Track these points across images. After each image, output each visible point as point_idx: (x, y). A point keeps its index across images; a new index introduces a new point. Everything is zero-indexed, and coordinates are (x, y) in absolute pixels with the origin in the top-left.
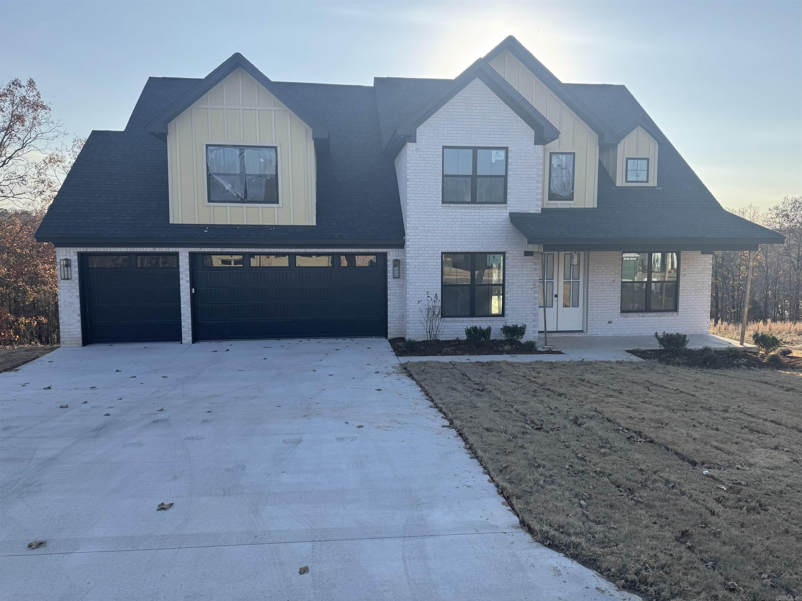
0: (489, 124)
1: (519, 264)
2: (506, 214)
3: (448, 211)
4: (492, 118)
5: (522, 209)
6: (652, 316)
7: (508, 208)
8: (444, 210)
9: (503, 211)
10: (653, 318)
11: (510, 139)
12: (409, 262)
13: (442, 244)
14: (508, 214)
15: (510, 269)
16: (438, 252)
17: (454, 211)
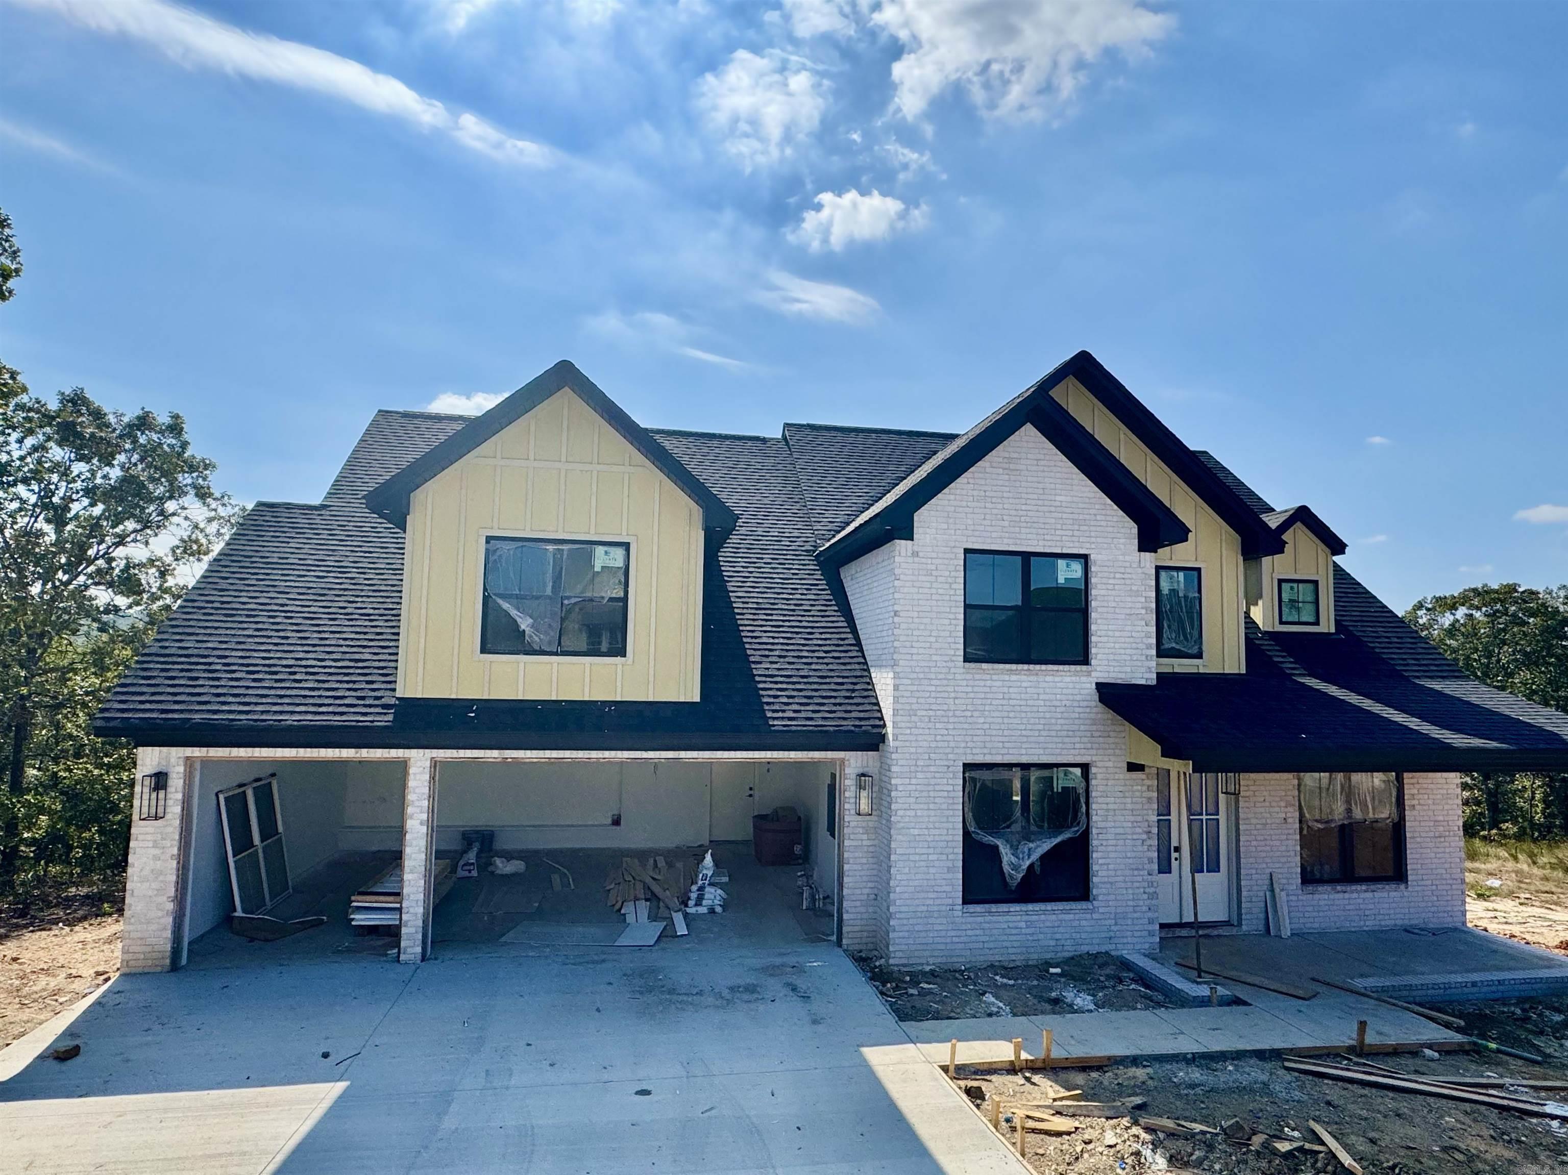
0: (1053, 509)
1: (1117, 789)
2: (1089, 686)
3: (977, 677)
4: (1058, 498)
5: (1120, 675)
6: (1361, 891)
7: (1093, 674)
8: (969, 676)
9: (1084, 679)
10: (1363, 895)
11: (1093, 540)
12: (896, 785)
13: (963, 745)
14: (1094, 686)
15: (1100, 800)
16: (956, 764)
17: (988, 677)
